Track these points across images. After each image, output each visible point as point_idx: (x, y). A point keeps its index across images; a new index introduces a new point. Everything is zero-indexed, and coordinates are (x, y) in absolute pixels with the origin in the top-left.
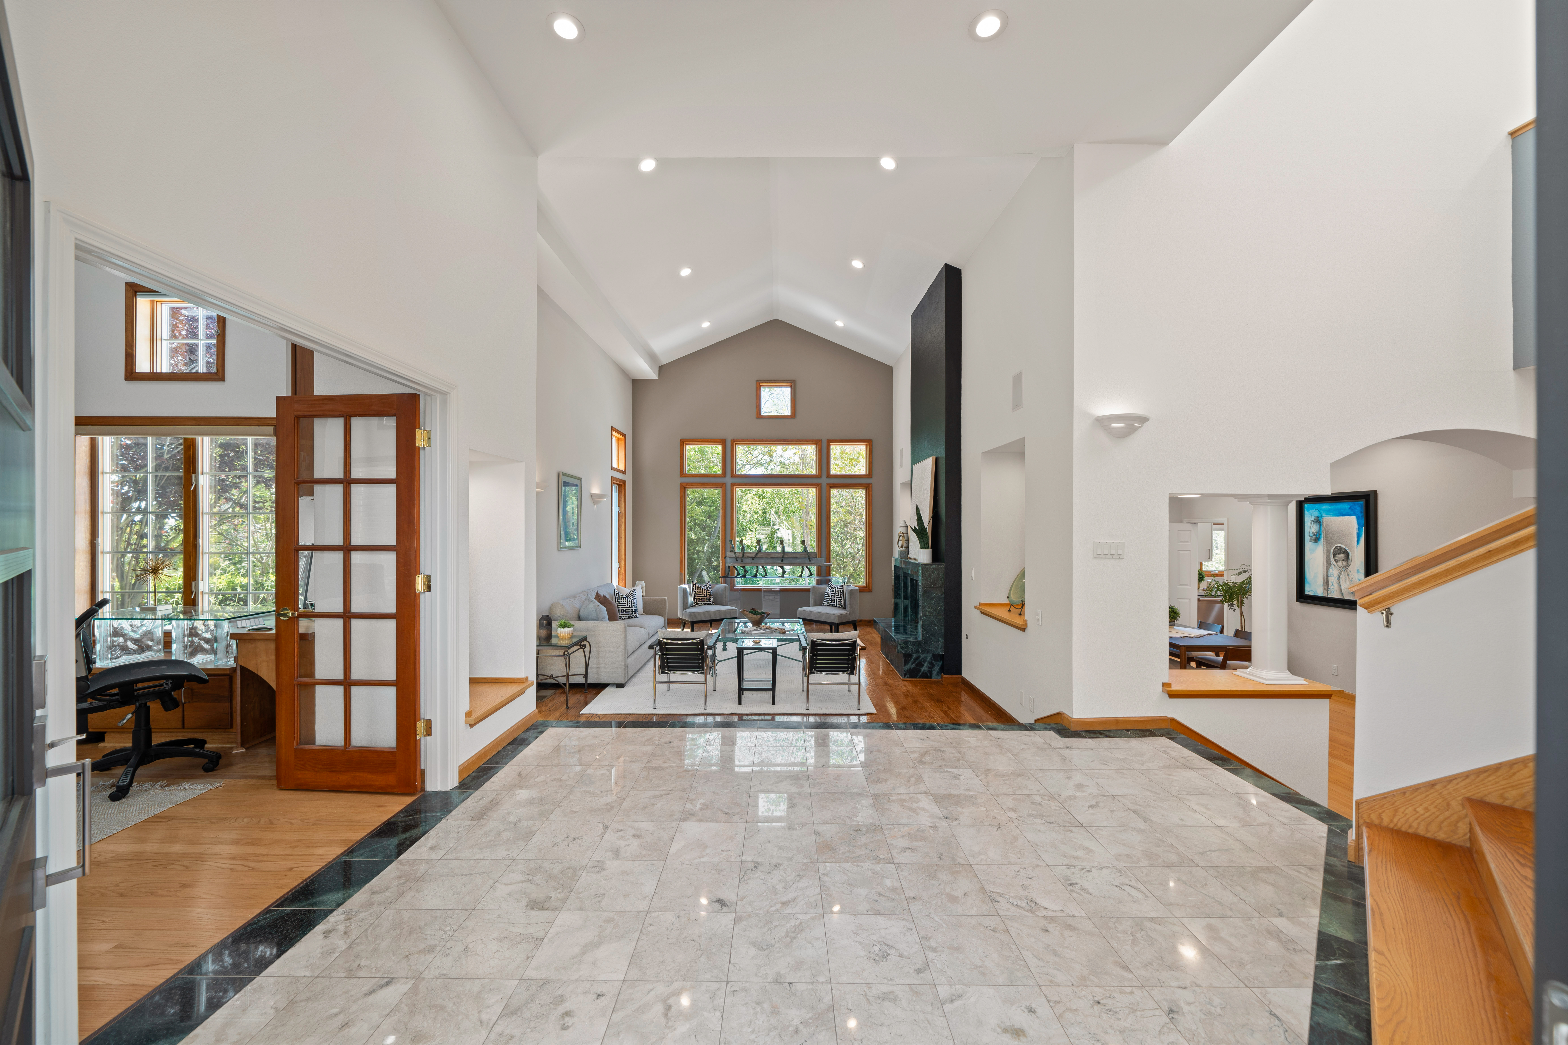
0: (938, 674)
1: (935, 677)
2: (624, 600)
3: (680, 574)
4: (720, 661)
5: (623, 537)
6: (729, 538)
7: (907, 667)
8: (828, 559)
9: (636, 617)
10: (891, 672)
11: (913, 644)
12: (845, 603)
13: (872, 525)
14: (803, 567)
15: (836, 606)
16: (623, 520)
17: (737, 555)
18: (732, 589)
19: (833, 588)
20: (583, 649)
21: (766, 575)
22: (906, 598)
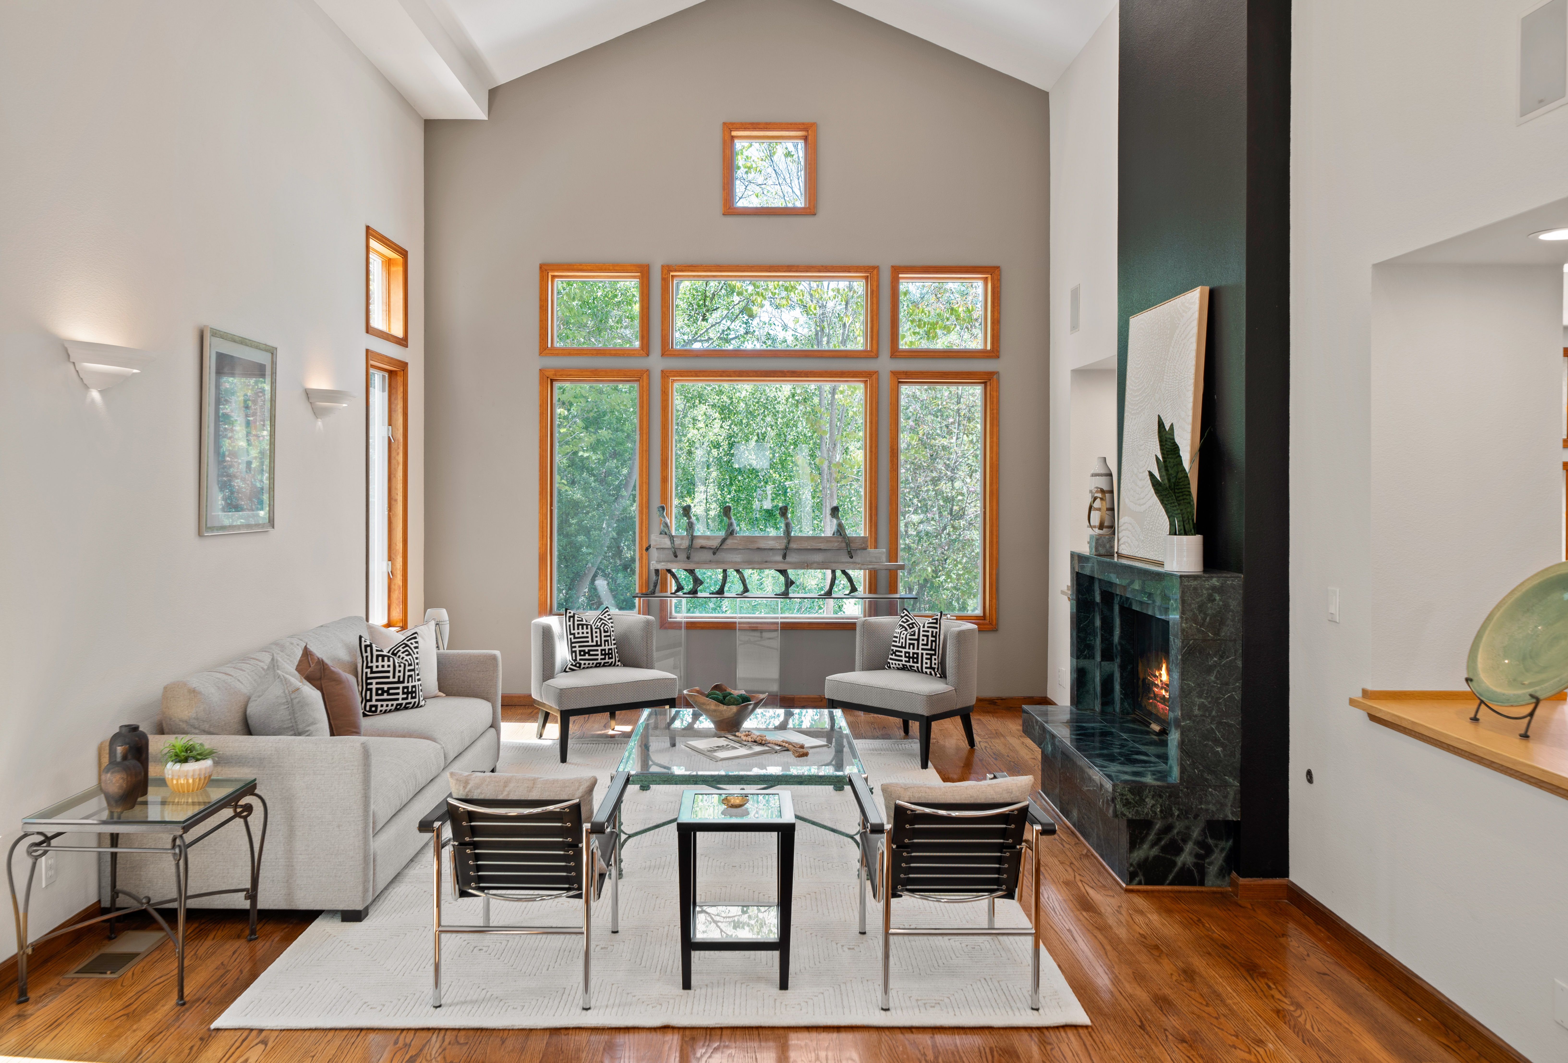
0: (1223, 872)
1: (1212, 882)
2: (386, 663)
3: (540, 589)
4: (630, 836)
5: (400, 498)
6: (656, 502)
7: (1139, 855)
8: (893, 554)
9: (417, 706)
10: (1086, 862)
11: (1158, 793)
12: (943, 663)
13: (998, 471)
14: (833, 572)
15: (920, 671)
16: (400, 458)
17: (677, 542)
18: (665, 624)
19: (912, 626)
20: (245, 818)
21: (746, 590)
22: (1107, 655)
